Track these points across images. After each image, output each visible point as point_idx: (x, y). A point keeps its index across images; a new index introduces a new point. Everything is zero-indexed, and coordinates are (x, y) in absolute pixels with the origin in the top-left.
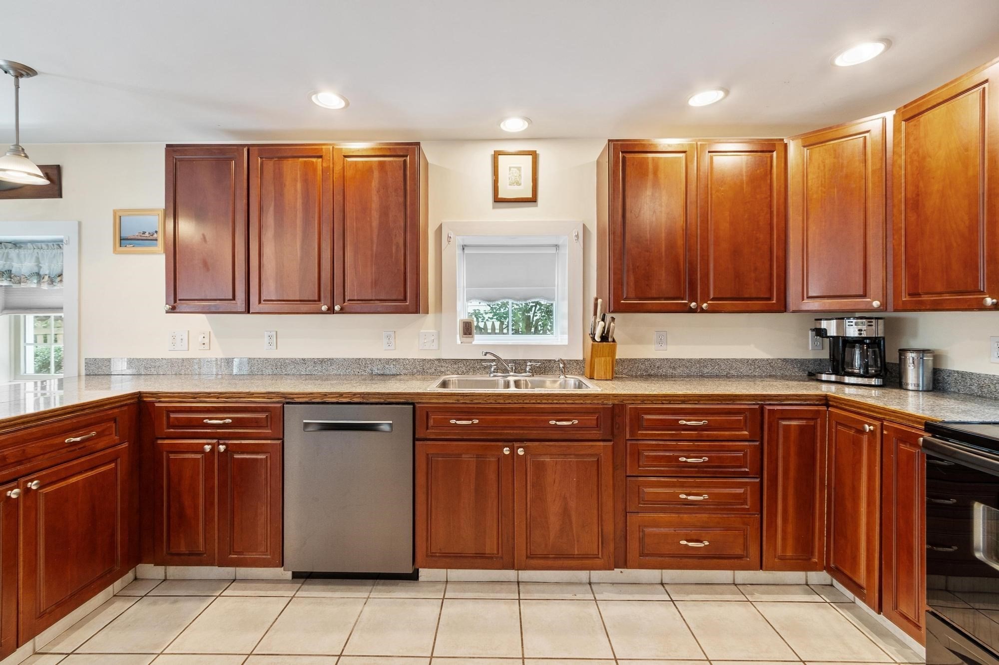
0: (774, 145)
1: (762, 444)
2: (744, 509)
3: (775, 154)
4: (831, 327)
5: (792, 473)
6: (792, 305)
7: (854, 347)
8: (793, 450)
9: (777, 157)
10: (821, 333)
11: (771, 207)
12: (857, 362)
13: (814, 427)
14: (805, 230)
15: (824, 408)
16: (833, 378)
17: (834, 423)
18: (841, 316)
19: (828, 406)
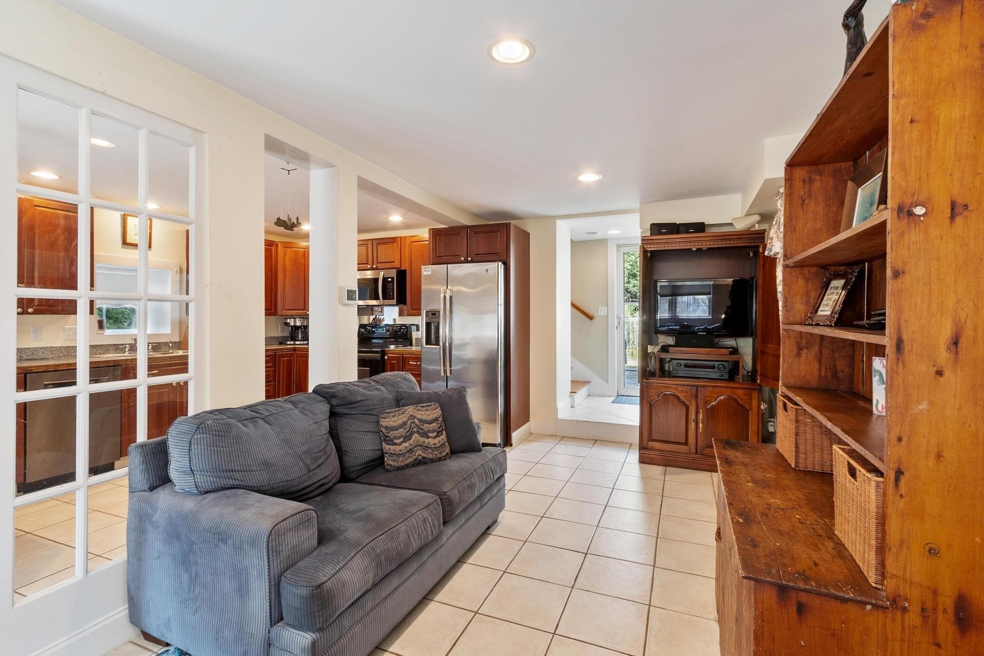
0: (273, 244)
1: (275, 368)
2: (270, 395)
3: (273, 247)
4: (291, 322)
5: (285, 378)
6: (279, 312)
7: (299, 330)
8: (285, 368)
9: (274, 249)
10: (287, 324)
11: (272, 270)
12: (300, 336)
13: (291, 360)
14: (284, 281)
15: (294, 352)
16: (292, 343)
17: (298, 357)
18: (293, 317)
19: (295, 351)
